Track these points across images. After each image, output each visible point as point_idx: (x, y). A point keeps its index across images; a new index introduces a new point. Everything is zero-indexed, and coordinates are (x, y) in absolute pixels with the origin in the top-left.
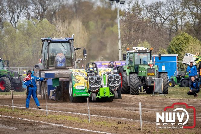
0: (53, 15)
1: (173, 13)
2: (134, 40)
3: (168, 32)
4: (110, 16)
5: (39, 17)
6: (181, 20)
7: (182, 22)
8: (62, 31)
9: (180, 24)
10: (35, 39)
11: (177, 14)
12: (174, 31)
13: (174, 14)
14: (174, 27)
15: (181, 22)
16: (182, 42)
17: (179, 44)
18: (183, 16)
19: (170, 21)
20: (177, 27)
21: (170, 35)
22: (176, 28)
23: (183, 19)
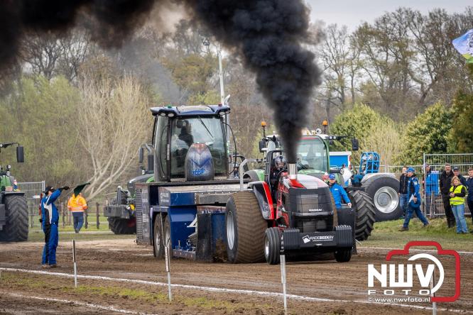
0: (71, 69)
1: (334, 63)
2: (252, 121)
3: (323, 105)
4: (197, 69)
5: (42, 73)
6: (352, 77)
7: (354, 81)
8: (94, 105)
9: (350, 86)
10: (38, 121)
11: (343, 64)
12: (337, 101)
13: (335, 66)
14: (335, 94)
15: (352, 81)
16: (356, 126)
17: (349, 128)
18: (357, 68)
19: (328, 79)
20: (342, 94)
21: (328, 110)
22: (340, 95)
23: (355, 76)
